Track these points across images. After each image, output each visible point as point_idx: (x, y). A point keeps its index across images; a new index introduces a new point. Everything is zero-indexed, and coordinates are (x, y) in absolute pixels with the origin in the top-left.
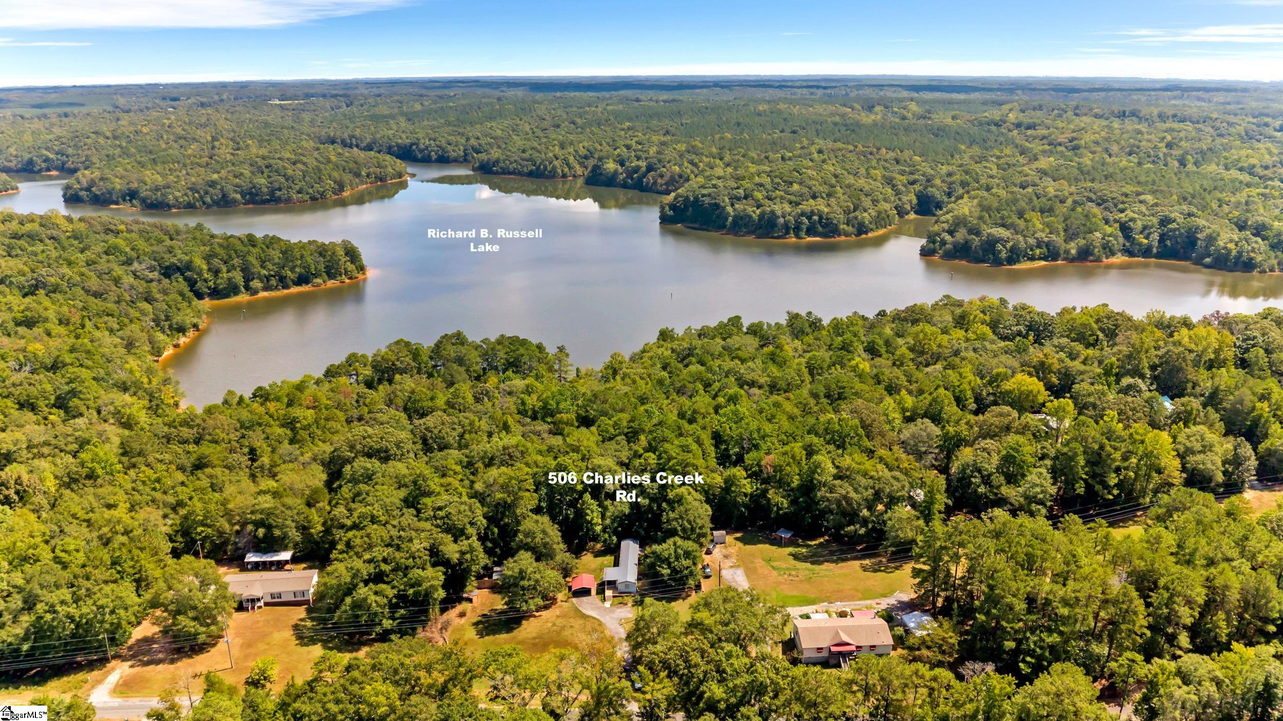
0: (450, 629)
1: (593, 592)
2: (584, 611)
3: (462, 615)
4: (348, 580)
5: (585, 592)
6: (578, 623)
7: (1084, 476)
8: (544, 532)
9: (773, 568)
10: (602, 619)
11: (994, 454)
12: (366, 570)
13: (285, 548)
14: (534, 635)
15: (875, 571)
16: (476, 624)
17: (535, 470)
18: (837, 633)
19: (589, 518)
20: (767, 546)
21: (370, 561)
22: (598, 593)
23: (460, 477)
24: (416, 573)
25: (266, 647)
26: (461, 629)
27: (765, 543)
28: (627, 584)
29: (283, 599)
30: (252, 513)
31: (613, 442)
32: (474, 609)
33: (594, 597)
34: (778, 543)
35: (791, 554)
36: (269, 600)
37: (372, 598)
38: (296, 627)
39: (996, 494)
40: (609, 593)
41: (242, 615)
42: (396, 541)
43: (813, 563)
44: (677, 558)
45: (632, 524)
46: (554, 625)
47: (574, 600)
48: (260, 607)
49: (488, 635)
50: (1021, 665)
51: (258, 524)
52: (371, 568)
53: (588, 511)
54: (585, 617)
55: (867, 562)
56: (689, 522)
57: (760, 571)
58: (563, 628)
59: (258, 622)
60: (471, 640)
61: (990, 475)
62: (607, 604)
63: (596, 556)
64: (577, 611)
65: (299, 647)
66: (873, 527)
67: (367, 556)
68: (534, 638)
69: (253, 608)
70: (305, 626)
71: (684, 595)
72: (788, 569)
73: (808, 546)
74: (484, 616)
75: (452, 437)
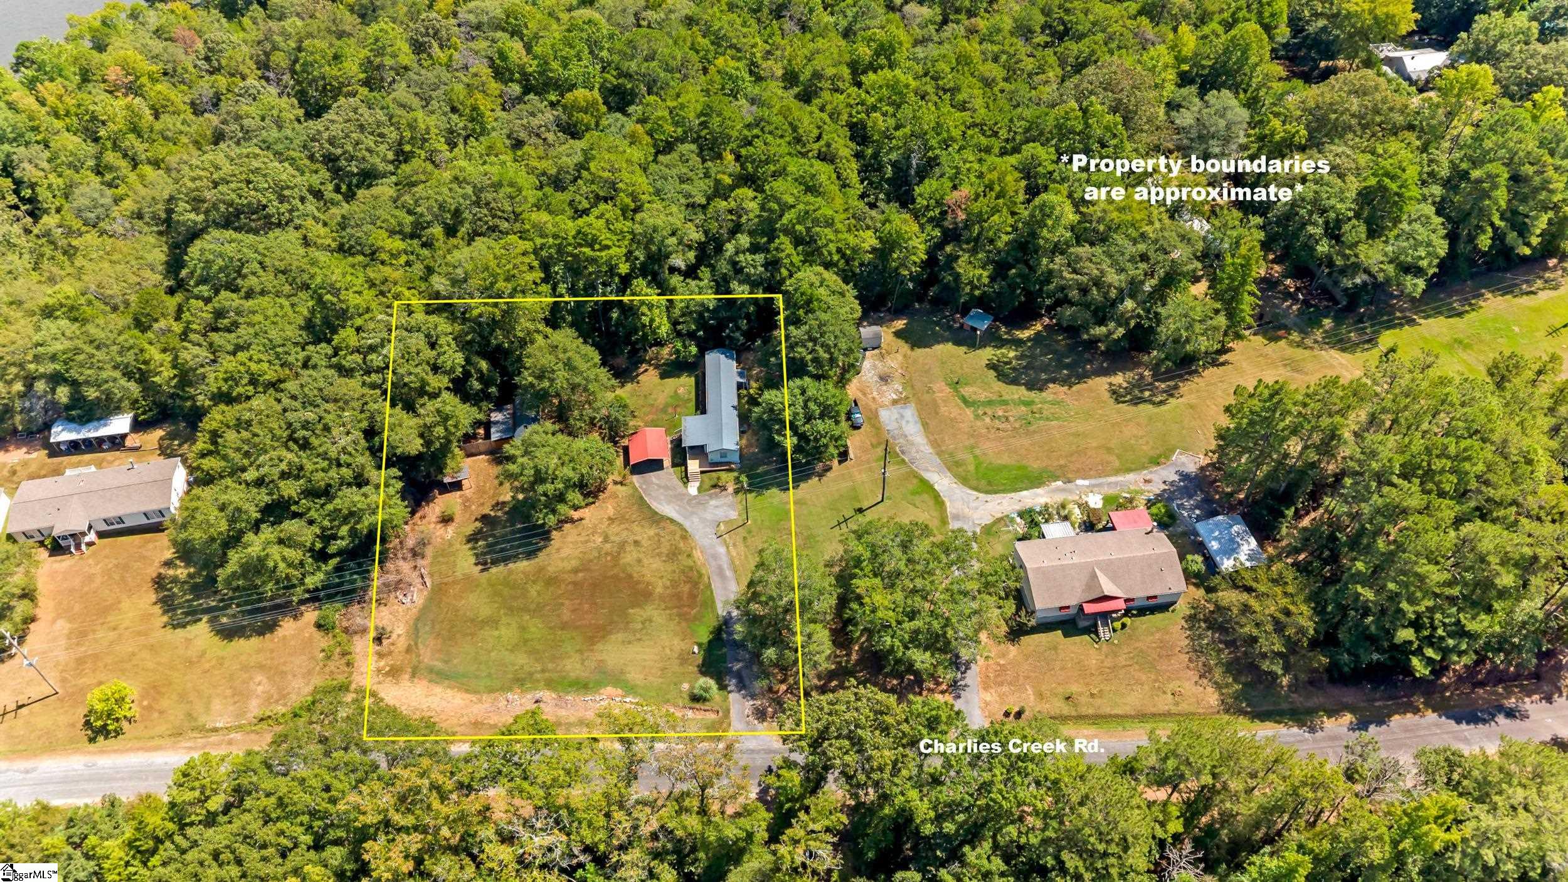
0: (429, 551)
1: (667, 463)
2: (654, 505)
3: (446, 520)
4: (223, 526)
5: (654, 465)
6: (646, 533)
7: (1498, 222)
8: (569, 365)
9: (965, 401)
10: (687, 524)
11: (1351, 178)
12: (250, 502)
13: (118, 410)
14: (574, 563)
15: (1137, 401)
16: (472, 539)
17: (539, 241)
18: (1094, 576)
19: (645, 320)
20: (949, 346)
21: (260, 483)
22: (674, 465)
23: (403, 259)
24: (349, 498)
25: (112, 635)
26: (446, 552)
27: (945, 340)
28: (724, 453)
29: (129, 523)
30: (37, 359)
31: (674, 156)
32: (466, 502)
33: (669, 474)
34: (967, 339)
35: (992, 366)
36: (104, 527)
37: (276, 552)
38: (159, 583)
39: (1347, 257)
40: (693, 465)
41: (63, 563)
42: (301, 433)
43: (1030, 386)
44: (809, 418)
45: (721, 326)
46: (606, 539)
47: (635, 479)
48: (90, 544)
49: (495, 562)
50: (1415, 662)
51: (56, 379)
52: (264, 497)
53: (644, 309)
54: (656, 519)
55: (1119, 379)
56: (827, 348)
57: (943, 410)
58: (622, 545)
59: (90, 578)
60: (467, 578)
61: (1339, 223)
62: (693, 489)
63: (663, 376)
64: (641, 503)
65: (169, 630)
66: (1138, 325)
67: (251, 475)
68: (576, 571)
69: (78, 547)
70: (175, 580)
71: (819, 467)
72: (990, 403)
73: (1019, 343)
74: (484, 518)
75: (380, 157)
